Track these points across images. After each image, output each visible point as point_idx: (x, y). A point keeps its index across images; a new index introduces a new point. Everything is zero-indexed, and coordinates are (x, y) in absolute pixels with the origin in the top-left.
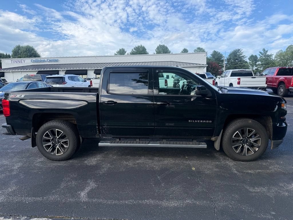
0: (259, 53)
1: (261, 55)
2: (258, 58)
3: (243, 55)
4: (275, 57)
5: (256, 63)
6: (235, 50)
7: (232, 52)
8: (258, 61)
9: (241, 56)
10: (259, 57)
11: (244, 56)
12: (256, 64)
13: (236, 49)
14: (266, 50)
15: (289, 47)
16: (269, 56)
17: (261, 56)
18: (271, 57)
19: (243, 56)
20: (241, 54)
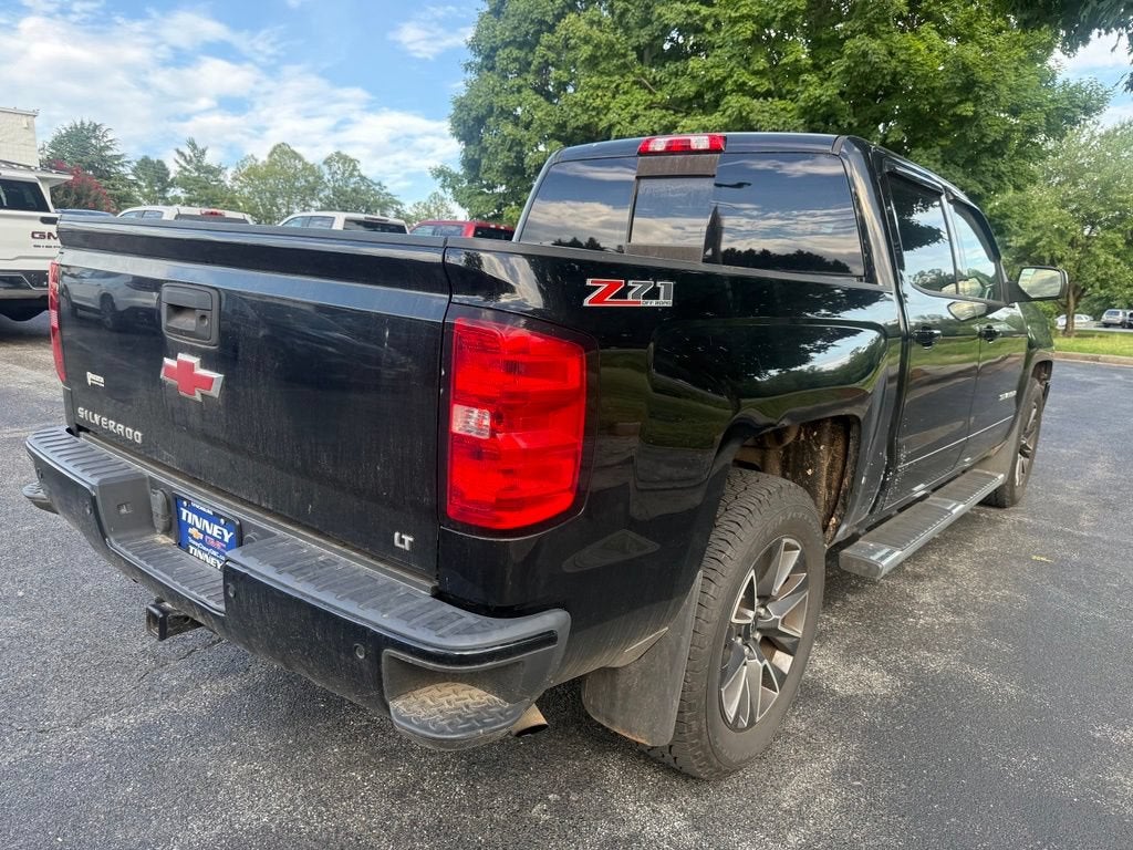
0: (177, 157)
1: (184, 164)
2: (172, 176)
3: (115, 153)
4: (235, 179)
5: (163, 190)
6: (78, 123)
7: (64, 132)
8: (171, 184)
9: (109, 153)
10: (173, 170)
11: (123, 155)
12: (164, 198)
13: (82, 123)
14: (200, 147)
15: (275, 148)
16: (210, 170)
17: (185, 169)
18: (221, 177)
19: (118, 157)
20: (108, 148)
